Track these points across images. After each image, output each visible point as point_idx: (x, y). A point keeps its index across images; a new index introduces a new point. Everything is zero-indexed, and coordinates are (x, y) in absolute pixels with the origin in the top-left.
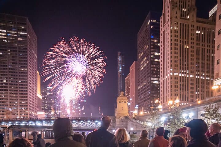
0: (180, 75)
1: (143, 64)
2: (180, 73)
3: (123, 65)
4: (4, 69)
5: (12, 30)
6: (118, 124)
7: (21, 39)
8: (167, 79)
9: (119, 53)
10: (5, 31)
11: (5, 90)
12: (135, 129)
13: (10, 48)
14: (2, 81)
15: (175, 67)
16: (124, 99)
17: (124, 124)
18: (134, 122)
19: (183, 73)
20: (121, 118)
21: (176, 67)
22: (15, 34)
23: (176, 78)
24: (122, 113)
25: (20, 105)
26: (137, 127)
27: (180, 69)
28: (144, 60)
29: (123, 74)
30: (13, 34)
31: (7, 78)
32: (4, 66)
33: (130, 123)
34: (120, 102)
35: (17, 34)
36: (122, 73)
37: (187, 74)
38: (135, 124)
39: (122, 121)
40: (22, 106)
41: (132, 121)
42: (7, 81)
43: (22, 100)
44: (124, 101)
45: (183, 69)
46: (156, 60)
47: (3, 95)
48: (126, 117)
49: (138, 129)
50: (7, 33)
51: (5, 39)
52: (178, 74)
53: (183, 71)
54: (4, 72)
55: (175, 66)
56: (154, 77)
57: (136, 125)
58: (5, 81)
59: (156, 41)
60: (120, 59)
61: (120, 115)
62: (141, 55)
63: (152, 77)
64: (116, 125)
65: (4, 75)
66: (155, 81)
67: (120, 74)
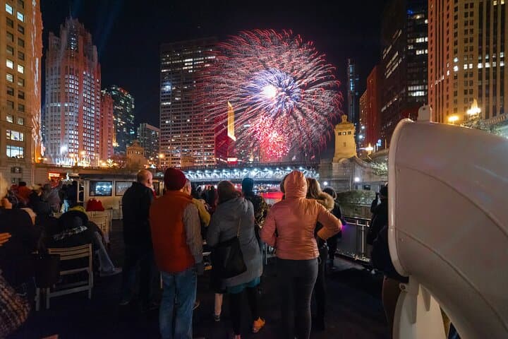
0: (480, 66)
1: (392, 66)
2: (480, 61)
3: (357, 79)
4: (188, 105)
5: (199, 57)
6: (336, 171)
7: (208, 65)
8: (445, 82)
9: (349, 60)
10: (192, 60)
11: (188, 132)
12: (368, 180)
13: (195, 79)
14: (186, 121)
15: (466, 53)
16: (348, 128)
17: (348, 171)
18: (365, 167)
19: (488, 61)
20: (341, 161)
21: (469, 53)
22: (202, 60)
23: (468, 74)
24: (345, 152)
25: (205, 150)
26: (370, 177)
27: (480, 53)
28: (394, 59)
29: (357, 94)
30: (200, 61)
31: (191, 117)
32: (188, 102)
33: (358, 169)
34: (340, 134)
35: (204, 60)
36: (356, 92)
37: (498, 60)
38: (366, 170)
39: (344, 165)
40: (208, 150)
41: (362, 166)
42: (191, 120)
43: (208, 143)
44: (347, 131)
45: (488, 52)
46: (419, 52)
47: (186, 139)
48: (352, 160)
49: (372, 180)
50: (193, 62)
51: (191, 69)
52: (475, 66)
53: (487, 57)
54: (188, 109)
55: (466, 51)
56: (413, 85)
57: (369, 173)
58: (189, 121)
59: (418, 17)
60: (351, 70)
61: (339, 156)
62: (388, 51)
63: (411, 85)
64: (334, 174)
65: (188, 113)
66: (416, 91)
67: (351, 93)
